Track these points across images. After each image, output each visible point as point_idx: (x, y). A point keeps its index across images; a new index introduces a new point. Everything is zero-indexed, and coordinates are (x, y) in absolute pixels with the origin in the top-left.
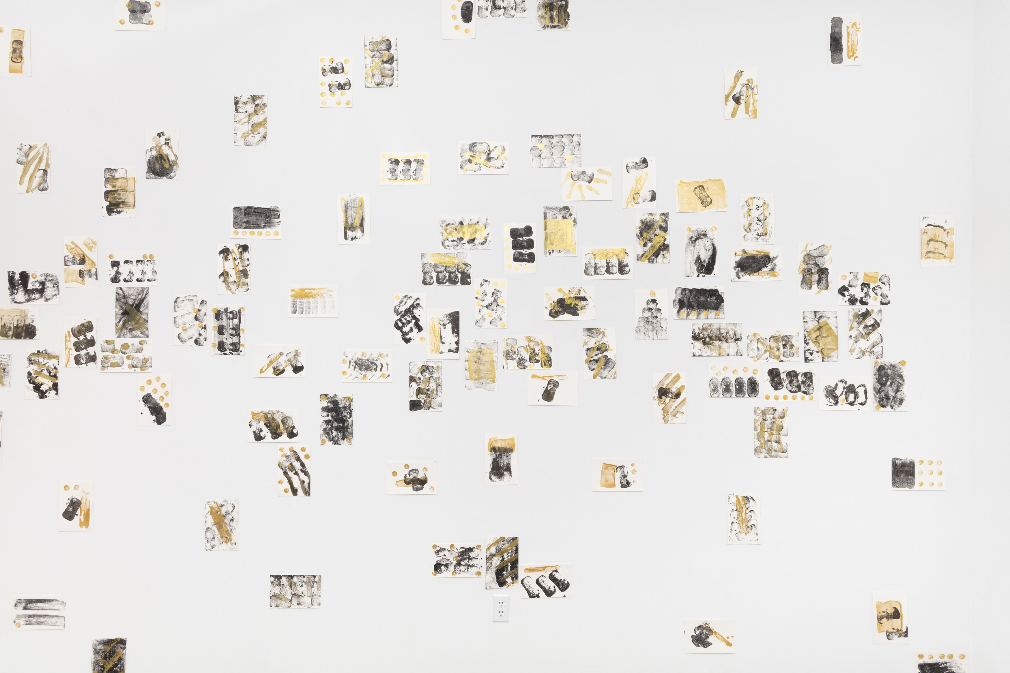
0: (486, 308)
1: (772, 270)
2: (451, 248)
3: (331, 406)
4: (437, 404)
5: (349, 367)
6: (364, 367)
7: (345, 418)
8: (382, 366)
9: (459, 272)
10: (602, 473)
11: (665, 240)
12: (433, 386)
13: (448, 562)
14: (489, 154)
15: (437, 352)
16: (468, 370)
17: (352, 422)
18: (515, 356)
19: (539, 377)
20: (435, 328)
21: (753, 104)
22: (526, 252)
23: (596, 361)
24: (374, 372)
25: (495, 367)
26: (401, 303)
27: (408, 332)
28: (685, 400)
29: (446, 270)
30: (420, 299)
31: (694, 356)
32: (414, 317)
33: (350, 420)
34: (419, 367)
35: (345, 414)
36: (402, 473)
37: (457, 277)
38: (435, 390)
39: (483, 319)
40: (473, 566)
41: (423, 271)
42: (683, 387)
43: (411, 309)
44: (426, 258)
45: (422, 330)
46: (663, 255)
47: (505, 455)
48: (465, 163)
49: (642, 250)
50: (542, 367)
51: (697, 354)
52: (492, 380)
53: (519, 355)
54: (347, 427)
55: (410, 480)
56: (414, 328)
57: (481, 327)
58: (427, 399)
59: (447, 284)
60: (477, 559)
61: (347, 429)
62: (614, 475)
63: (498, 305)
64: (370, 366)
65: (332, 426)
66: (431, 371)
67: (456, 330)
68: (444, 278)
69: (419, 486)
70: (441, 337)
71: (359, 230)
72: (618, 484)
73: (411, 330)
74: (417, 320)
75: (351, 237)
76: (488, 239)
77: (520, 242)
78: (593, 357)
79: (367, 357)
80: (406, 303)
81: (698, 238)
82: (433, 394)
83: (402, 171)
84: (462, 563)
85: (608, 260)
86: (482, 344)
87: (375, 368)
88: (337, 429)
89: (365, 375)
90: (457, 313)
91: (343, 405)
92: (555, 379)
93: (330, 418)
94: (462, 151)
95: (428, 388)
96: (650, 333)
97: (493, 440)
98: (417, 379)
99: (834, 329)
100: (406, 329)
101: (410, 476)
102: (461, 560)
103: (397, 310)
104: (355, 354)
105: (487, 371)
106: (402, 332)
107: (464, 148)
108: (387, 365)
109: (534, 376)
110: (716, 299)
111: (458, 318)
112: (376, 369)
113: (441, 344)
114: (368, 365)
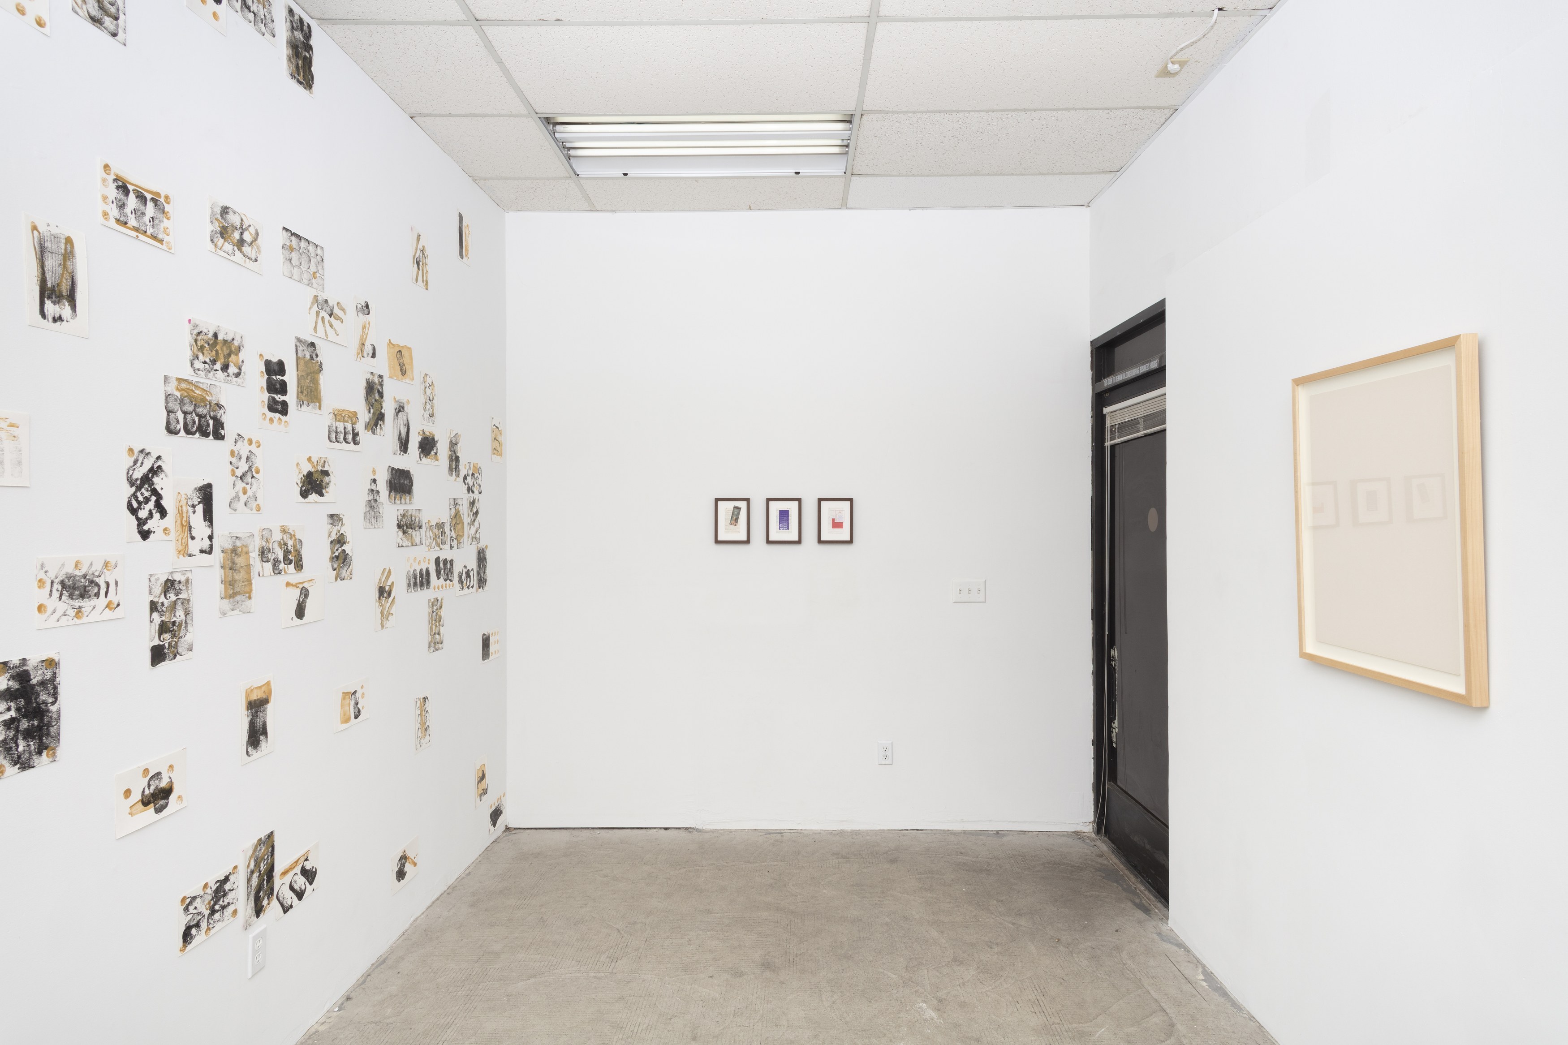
0: (240, 481)
1: (436, 454)
2: (202, 374)
3: (14, 685)
4: (185, 646)
5: (51, 595)
6: (78, 593)
7: (43, 706)
8: (108, 584)
9: (211, 418)
10: (342, 706)
11: (382, 408)
12: (180, 616)
13: (200, 917)
14: (242, 234)
15: (185, 555)
16: (223, 582)
17: (59, 711)
18: (270, 555)
19: (292, 585)
20: (182, 511)
21: (426, 273)
22: (279, 398)
23: (337, 557)
24: (94, 601)
25: (252, 574)
26: (136, 462)
27: (147, 519)
28: (394, 598)
29: (194, 410)
30: (163, 458)
31: (399, 547)
32: (155, 492)
33: (53, 708)
34: (162, 583)
35: (43, 697)
36: (139, 787)
37: (208, 425)
38: (183, 623)
39: (237, 497)
40: (229, 904)
41: (166, 408)
42: (393, 583)
43: (150, 476)
44: (170, 385)
45: (166, 516)
46: (380, 425)
47: (260, 711)
48: (216, 236)
49: (368, 416)
50: (296, 570)
51: (400, 545)
52: (248, 595)
53: (273, 554)
54: (49, 725)
55: (150, 798)
56: (154, 512)
57: (235, 510)
58: (172, 641)
59: (197, 435)
60: (233, 890)
61: (47, 729)
62: (349, 704)
63: (253, 477)
64: (87, 588)
65: (17, 731)
66: (178, 588)
67: (208, 515)
68: (193, 425)
69: (162, 802)
70: (190, 528)
71: (67, 304)
72: (353, 716)
73: (151, 515)
74: (159, 497)
75: (53, 315)
76: (243, 369)
77: (273, 382)
78: (334, 553)
79: (83, 571)
80: (142, 463)
81: (400, 411)
82: (180, 630)
83: (133, 212)
84: (217, 907)
85: (345, 423)
86: (237, 538)
87: (95, 591)
88: (28, 734)
89: (80, 607)
90: (209, 486)
91: (40, 678)
92: (306, 585)
93: (13, 713)
94: (212, 212)
95: (174, 619)
96: (373, 519)
97: (249, 690)
98: (159, 606)
99: (462, 515)
100: (143, 514)
101: (149, 789)
102: (215, 904)
103: (131, 476)
104: (63, 565)
105: (243, 582)
106: (138, 519)
107: (215, 210)
108: (116, 583)
109: (288, 584)
110: (409, 482)
111: (211, 494)
112: (97, 595)
113: (190, 539)
114: (85, 587)
